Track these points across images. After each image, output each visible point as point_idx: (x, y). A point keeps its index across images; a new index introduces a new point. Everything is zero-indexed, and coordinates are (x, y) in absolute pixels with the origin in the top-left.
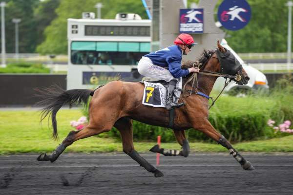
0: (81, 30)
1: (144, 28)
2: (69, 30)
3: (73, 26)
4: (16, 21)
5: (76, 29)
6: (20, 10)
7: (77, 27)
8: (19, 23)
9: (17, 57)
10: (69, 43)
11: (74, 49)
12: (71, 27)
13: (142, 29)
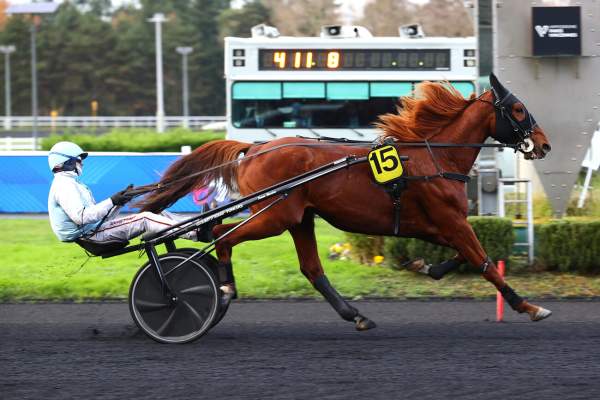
0: (252, 58)
1: (378, 54)
2: (228, 58)
3: (235, 52)
4: (185, 50)
5: (242, 58)
6: (191, 28)
7: (243, 52)
8: (189, 55)
9: (185, 121)
10: (228, 85)
11: (238, 96)
12: (231, 53)
13: (374, 54)
